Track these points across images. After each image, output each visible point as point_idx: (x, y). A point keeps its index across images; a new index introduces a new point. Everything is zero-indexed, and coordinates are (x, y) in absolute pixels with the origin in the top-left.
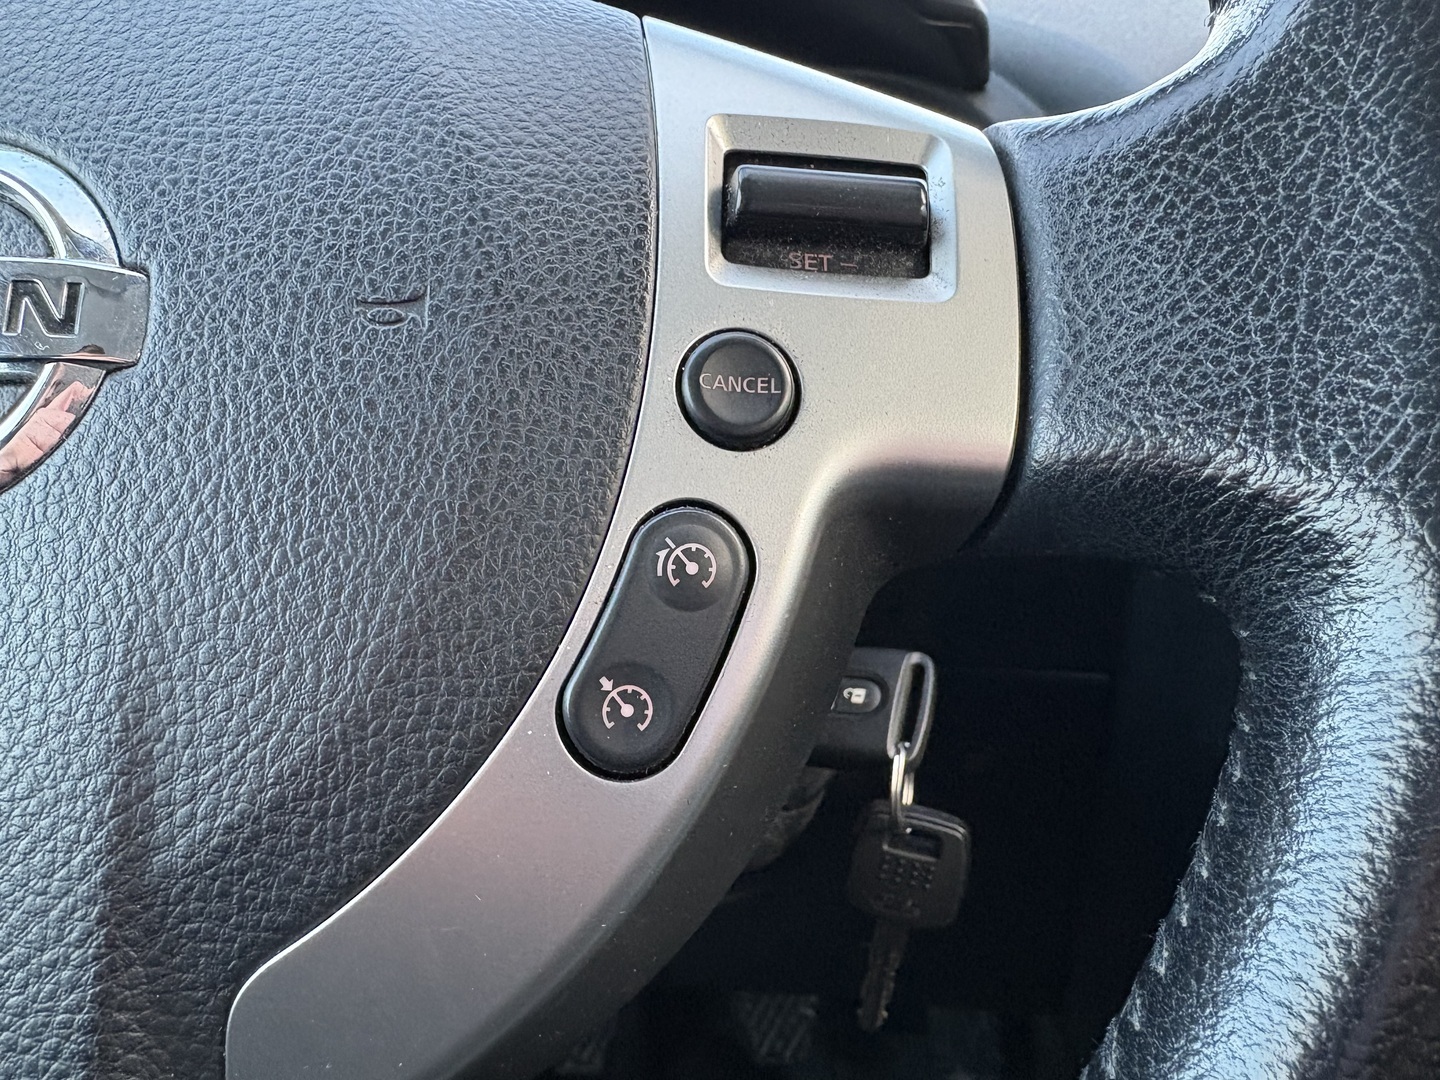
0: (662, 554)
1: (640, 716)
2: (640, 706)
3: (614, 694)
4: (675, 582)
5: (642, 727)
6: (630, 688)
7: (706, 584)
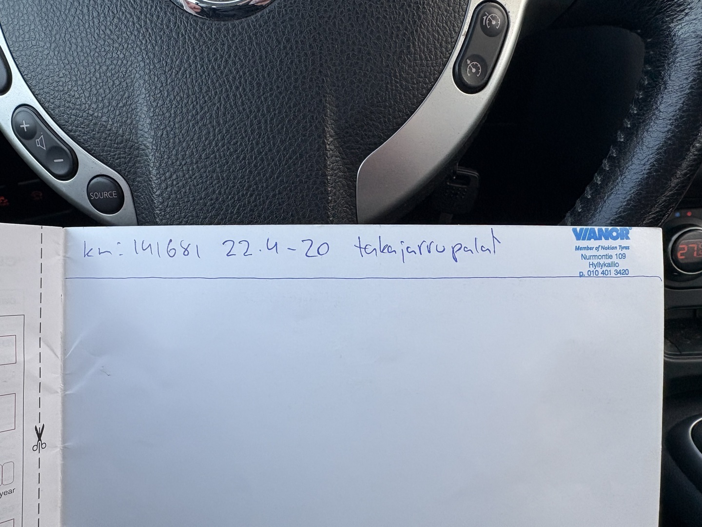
0: (485, 18)
1: (477, 72)
2: (477, 69)
3: (470, 65)
4: (488, 27)
5: (478, 76)
6: (475, 63)
7: (497, 28)
